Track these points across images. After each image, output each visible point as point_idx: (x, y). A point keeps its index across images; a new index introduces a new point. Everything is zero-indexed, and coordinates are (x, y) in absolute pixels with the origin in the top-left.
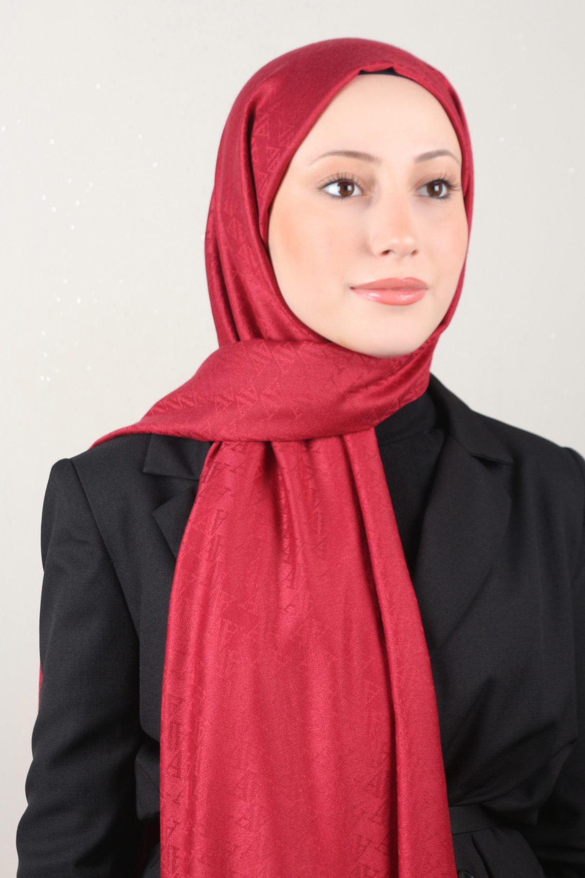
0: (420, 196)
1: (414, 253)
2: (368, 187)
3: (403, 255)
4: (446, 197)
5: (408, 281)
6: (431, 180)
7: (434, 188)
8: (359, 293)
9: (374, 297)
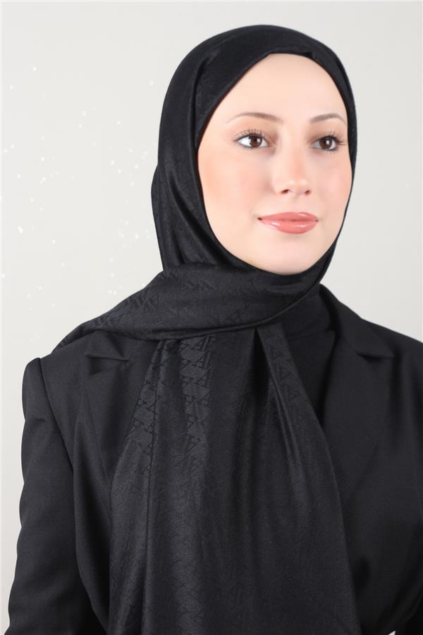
0: (314, 148)
1: (308, 192)
2: (272, 141)
3: (298, 194)
4: (334, 150)
5: (303, 215)
6: (323, 136)
7: (325, 142)
8: (264, 223)
9: (276, 226)
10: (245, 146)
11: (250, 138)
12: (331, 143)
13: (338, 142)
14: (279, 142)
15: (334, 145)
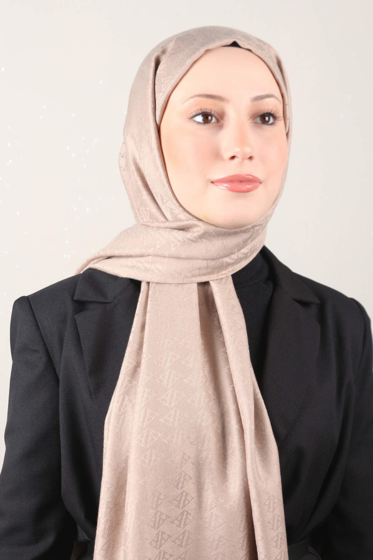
0: (256, 123)
1: (251, 158)
3: (243, 159)
4: (272, 124)
5: (248, 176)
6: (263, 113)
7: (264, 119)
8: (217, 185)
9: (226, 187)
10: (199, 123)
11: (202, 116)
12: (269, 119)
13: (275, 118)
14: (226, 118)
15: (272, 120)
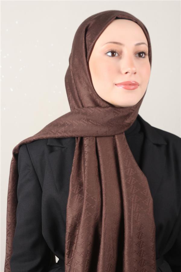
3: (132, 74)
4: (144, 57)
5: (133, 82)
8: (118, 86)
9: (123, 87)
10: (110, 56)
11: (111, 53)
12: (142, 55)
13: (145, 54)
